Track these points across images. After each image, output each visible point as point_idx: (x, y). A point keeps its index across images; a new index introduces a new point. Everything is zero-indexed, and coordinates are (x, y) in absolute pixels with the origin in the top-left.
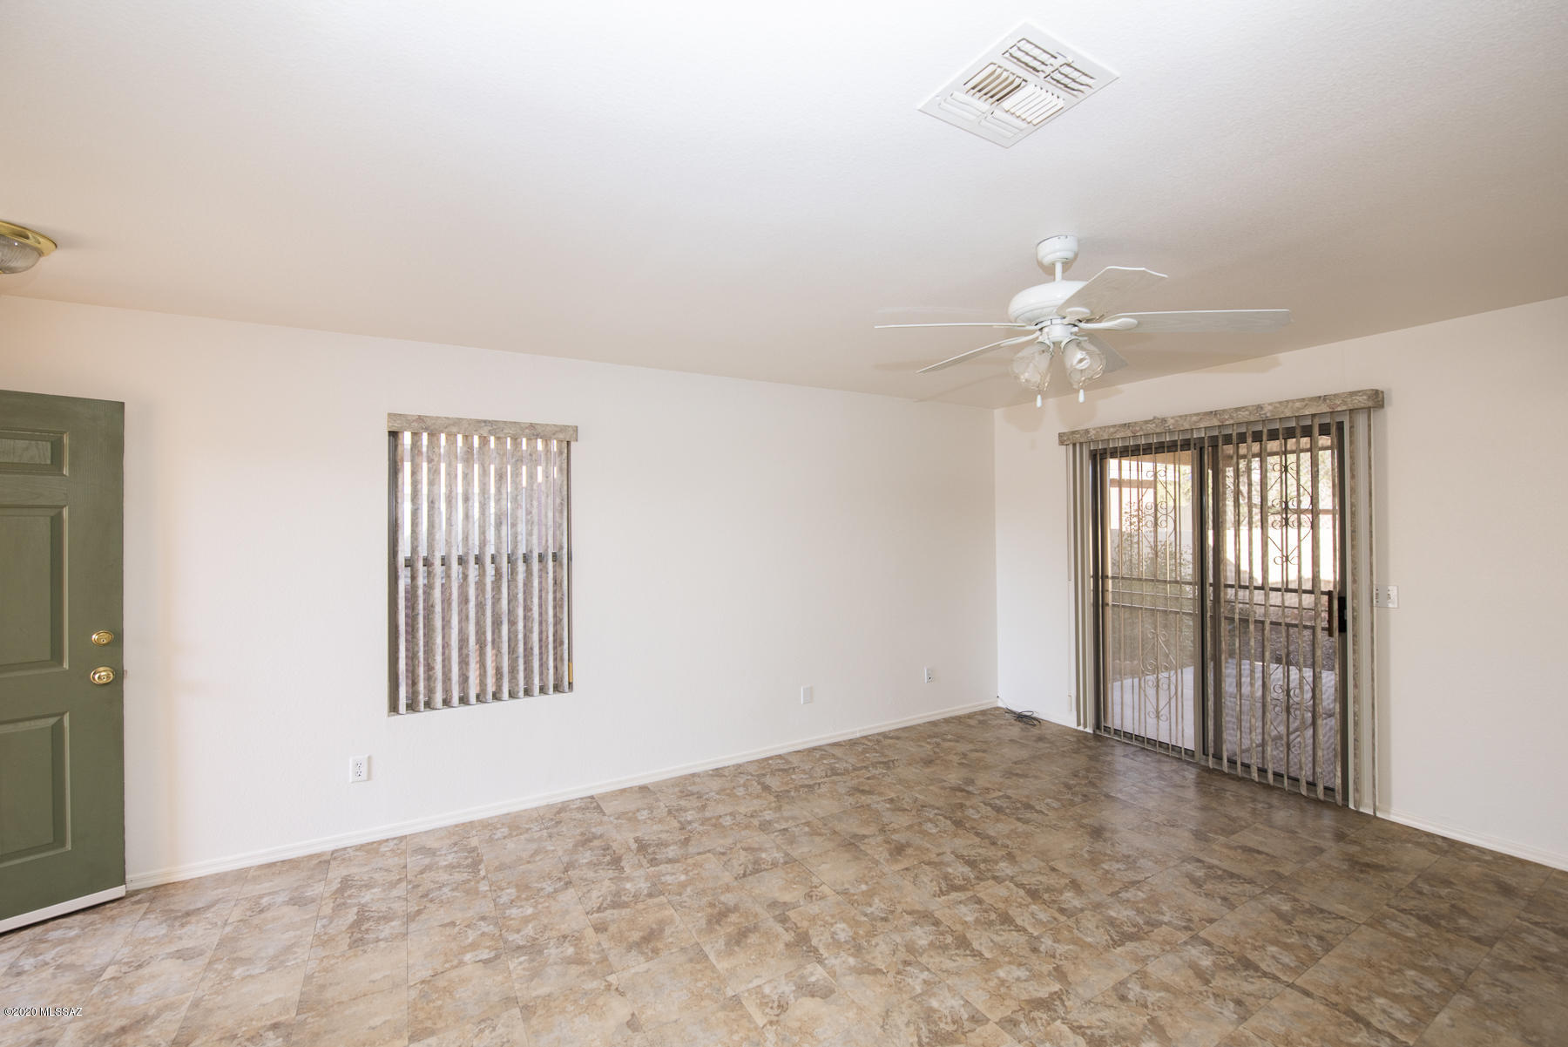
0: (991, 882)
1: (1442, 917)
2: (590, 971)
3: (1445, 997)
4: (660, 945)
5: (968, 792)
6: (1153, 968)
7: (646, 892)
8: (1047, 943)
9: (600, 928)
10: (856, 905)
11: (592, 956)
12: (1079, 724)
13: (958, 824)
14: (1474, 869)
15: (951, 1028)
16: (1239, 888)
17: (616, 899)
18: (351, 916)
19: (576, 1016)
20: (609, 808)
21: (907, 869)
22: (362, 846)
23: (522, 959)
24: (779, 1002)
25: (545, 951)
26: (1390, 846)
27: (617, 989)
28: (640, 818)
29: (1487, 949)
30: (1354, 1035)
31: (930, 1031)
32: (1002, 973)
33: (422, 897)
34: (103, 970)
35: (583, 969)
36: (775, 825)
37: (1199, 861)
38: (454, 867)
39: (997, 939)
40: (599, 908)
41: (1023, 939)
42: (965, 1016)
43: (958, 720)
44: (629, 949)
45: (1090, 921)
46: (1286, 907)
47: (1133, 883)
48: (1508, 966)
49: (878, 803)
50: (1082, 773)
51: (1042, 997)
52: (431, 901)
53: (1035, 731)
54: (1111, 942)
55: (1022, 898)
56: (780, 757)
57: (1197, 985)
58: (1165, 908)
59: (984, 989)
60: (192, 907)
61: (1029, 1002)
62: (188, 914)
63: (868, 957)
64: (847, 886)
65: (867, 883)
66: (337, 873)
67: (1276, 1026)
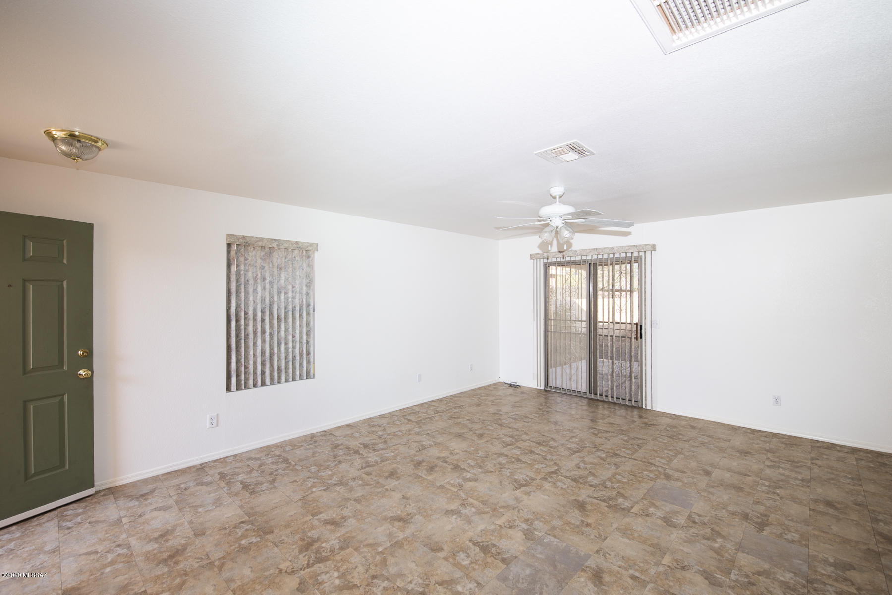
0: (521, 442)
1: (675, 436)
3: (676, 456)
4: (399, 475)
5: (500, 414)
6: (586, 459)
8: (549, 457)
11: (372, 482)
12: (538, 386)
13: (501, 425)
14: (684, 423)
15: (525, 482)
16: (610, 435)
17: (367, 464)
19: (379, 499)
20: (337, 434)
21: (487, 441)
22: (215, 460)
26: (657, 418)
28: (356, 436)
29: (687, 443)
30: (651, 468)
35: (371, 486)
36: (422, 432)
37: (595, 428)
38: (276, 463)
39: (531, 457)
41: (540, 457)
43: (484, 388)
44: (386, 478)
45: (562, 449)
46: (626, 438)
47: (574, 437)
48: (693, 447)
49: (464, 421)
50: (544, 404)
52: (276, 475)
53: (519, 390)
56: (408, 408)
57: (602, 462)
58: (586, 443)
59: (531, 471)
61: (549, 473)
64: (465, 449)
65: (473, 447)
66: (212, 472)
67: (628, 468)
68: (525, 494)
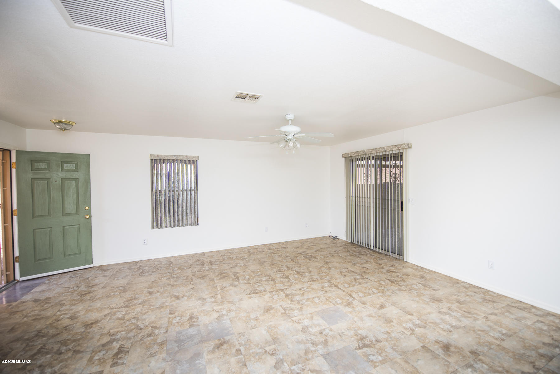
4: (205, 278)
7: (207, 270)
9: (193, 275)
10: (254, 273)
11: (189, 279)
15: (258, 292)
20: (207, 255)
22: (146, 260)
23: (175, 279)
25: (180, 278)
28: (213, 257)
32: (277, 285)
34: (89, 278)
35: (186, 281)
36: (246, 259)
38: (165, 264)
40: (195, 272)
42: (263, 290)
44: (198, 278)
52: (158, 270)
62: (106, 270)
64: (255, 270)
66: (138, 265)
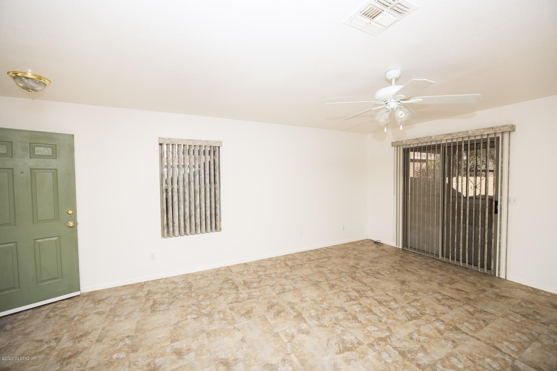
0: (365, 298)
1: (530, 315)
2: (229, 323)
3: (530, 342)
4: (252, 315)
5: (357, 268)
6: (422, 329)
7: (246, 298)
8: (385, 319)
9: (232, 309)
10: (318, 304)
11: (229, 318)
12: (397, 245)
13: (353, 278)
14: (543, 299)
15: (351, 346)
16: (454, 303)
17: (237, 300)
18: (151, 303)
19: (224, 337)
20: (234, 270)
21: (335, 293)
22: (154, 280)
23: (207, 318)
24: (292, 335)
25: (214, 316)
26: (511, 290)
27: (237, 329)
28: (244, 274)
29: (547, 327)
30: (496, 354)
31: (343, 347)
32: (368, 328)
33: (173, 297)
35: (226, 322)
36: (290, 277)
37: (440, 293)
38: (183, 288)
39: (367, 317)
40: (231, 302)
41: (376, 317)
42: (356, 342)
43: (354, 243)
44: (241, 316)
45: (400, 312)
46: (471, 310)
47: (416, 300)
48: (554, 333)
49: (325, 270)
50: (398, 262)
51: (383, 337)
52: (177, 299)
53: (381, 247)
54: (407, 320)
55: (376, 304)
56: (291, 254)
57: (438, 335)
58: (427, 309)
59: (362, 333)
60: (101, 299)
61: (378, 338)
62: (100, 301)
63: (322, 322)
64: (315, 298)
65: (321, 297)
66: (146, 289)
67: (467, 350)
68: (346, 361)
